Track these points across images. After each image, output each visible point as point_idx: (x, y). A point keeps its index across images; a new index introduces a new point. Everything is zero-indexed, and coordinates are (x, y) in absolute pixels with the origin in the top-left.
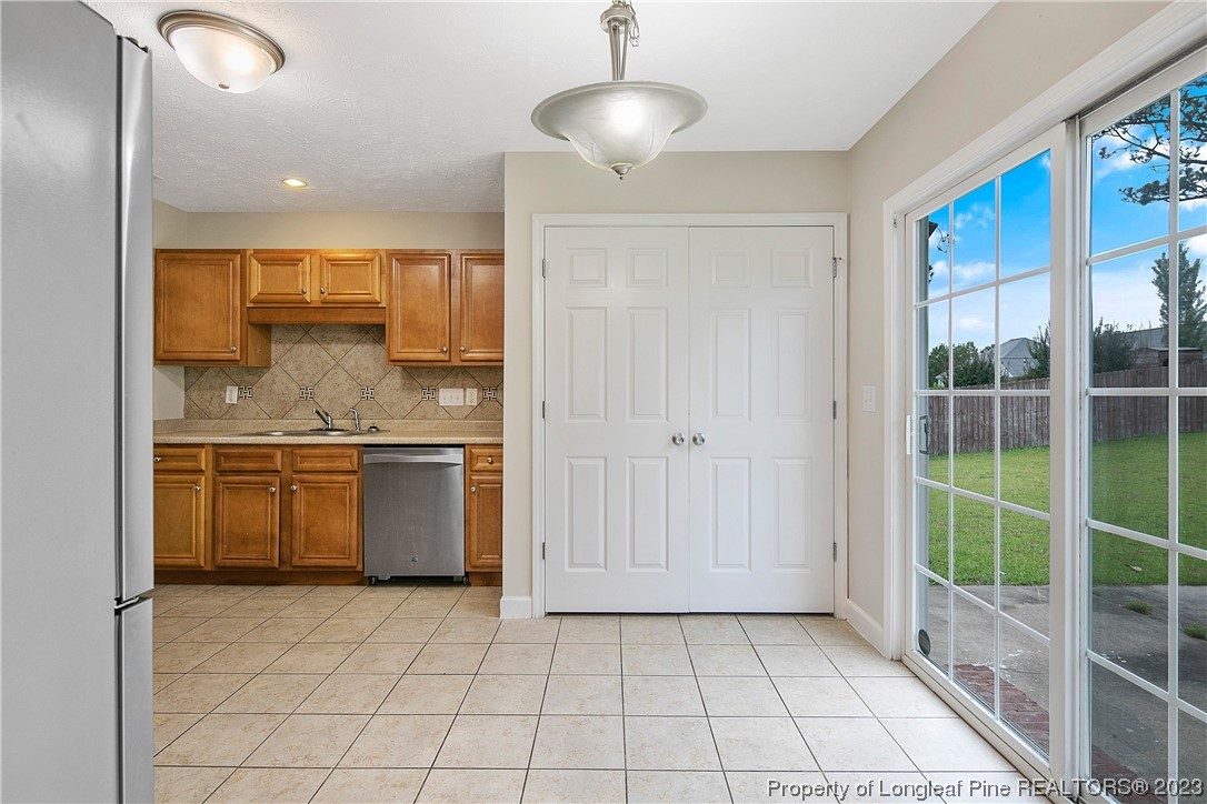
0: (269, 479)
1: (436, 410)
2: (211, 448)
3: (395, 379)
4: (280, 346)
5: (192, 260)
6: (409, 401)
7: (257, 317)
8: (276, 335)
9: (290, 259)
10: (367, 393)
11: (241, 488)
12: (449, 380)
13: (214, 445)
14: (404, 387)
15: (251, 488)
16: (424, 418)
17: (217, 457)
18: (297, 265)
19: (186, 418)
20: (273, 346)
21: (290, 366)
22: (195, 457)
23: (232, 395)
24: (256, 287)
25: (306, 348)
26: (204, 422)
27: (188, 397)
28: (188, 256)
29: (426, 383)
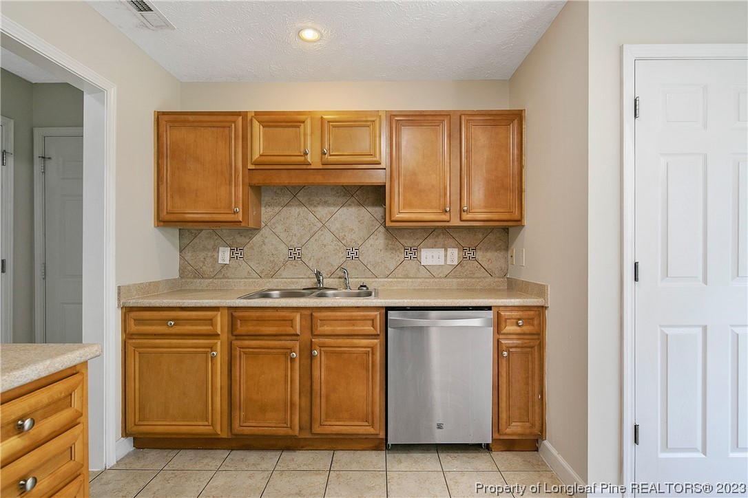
0: (289, 344)
1: (418, 269)
2: (226, 311)
3: (379, 240)
4: (269, 209)
5: (193, 122)
6: (393, 260)
7: (258, 179)
8: (266, 198)
9: (291, 121)
10: (353, 253)
11: (258, 354)
12: (430, 241)
13: (230, 308)
14: (387, 248)
15: (269, 353)
16: (407, 277)
17: (233, 322)
18: (299, 127)
19: (182, 276)
20: (263, 209)
21: (279, 229)
22: (211, 321)
23: (224, 256)
24: (258, 148)
25: (295, 211)
26: (199, 281)
27: (182, 258)
28: (191, 118)
29: (408, 243)
